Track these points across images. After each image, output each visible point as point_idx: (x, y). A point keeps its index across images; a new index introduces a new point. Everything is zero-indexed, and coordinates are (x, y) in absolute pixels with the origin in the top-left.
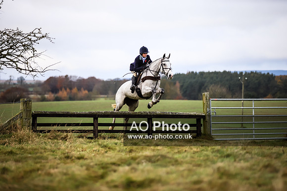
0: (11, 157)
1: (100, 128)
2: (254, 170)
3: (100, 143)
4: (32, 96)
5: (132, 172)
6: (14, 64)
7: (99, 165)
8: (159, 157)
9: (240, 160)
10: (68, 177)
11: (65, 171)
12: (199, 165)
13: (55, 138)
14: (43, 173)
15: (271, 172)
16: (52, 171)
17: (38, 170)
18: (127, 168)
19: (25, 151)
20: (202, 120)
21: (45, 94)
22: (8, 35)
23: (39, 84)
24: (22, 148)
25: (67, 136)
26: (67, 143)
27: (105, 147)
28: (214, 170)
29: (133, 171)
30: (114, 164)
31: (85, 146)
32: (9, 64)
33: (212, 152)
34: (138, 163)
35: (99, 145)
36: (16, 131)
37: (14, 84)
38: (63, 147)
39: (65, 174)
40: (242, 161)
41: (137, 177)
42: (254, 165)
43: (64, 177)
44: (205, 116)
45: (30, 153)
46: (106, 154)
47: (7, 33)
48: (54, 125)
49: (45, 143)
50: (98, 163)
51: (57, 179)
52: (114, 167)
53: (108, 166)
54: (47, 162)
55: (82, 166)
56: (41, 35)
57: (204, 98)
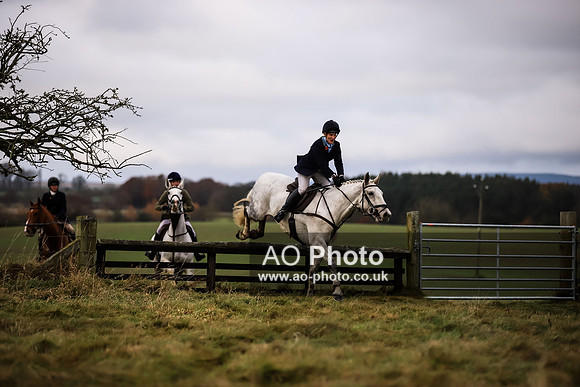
0: (57, 322)
1: (219, 272)
2: (496, 354)
3: (218, 299)
4: (98, 212)
5: (274, 354)
6: (67, 154)
7: (215, 339)
8: (325, 327)
9: (472, 336)
10: (158, 360)
11: (153, 349)
12: (396, 344)
13: (137, 289)
14: (114, 352)
15: (526, 359)
16: (130, 349)
17: (105, 346)
18: (265, 346)
19: (83, 311)
20: (404, 261)
21: (121, 208)
22: (58, 101)
23: (111, 190)
24: (78, 306)
25: (159, 286)
26: (158, 298)
27: (227, 306)
28: (423, 354)
29: (277, 351)
30: (242, 338)
31: (190, 305)
32: (59, 153)
33: (422, 321)
34: (286, 339)
35: (216, 302)
36: (67, 275)
37: (67, 189)
38: (151, 305)
39: (154, 355)
40: (474, 338)
41: (283, 363)
42: (496, 346)
43: (152, 361)
44: (409, 255)
45: (92, 316)
46: (230, 321)
47: (57, 96)
48: (136, 264)
49: (119, 297)
50: (214, 336)
51: (139, 363)
52: (242, 344)
53: (231, 341)
54: (122, 333)
55: (184, 341)
56: (117, 102)
57: (410, 222)
